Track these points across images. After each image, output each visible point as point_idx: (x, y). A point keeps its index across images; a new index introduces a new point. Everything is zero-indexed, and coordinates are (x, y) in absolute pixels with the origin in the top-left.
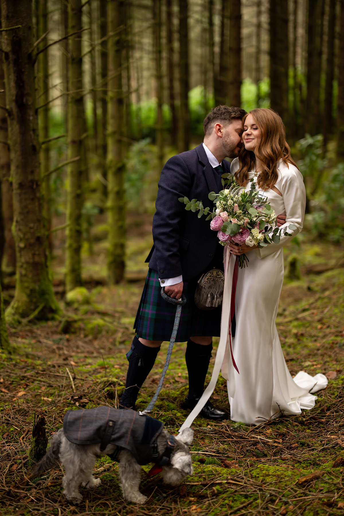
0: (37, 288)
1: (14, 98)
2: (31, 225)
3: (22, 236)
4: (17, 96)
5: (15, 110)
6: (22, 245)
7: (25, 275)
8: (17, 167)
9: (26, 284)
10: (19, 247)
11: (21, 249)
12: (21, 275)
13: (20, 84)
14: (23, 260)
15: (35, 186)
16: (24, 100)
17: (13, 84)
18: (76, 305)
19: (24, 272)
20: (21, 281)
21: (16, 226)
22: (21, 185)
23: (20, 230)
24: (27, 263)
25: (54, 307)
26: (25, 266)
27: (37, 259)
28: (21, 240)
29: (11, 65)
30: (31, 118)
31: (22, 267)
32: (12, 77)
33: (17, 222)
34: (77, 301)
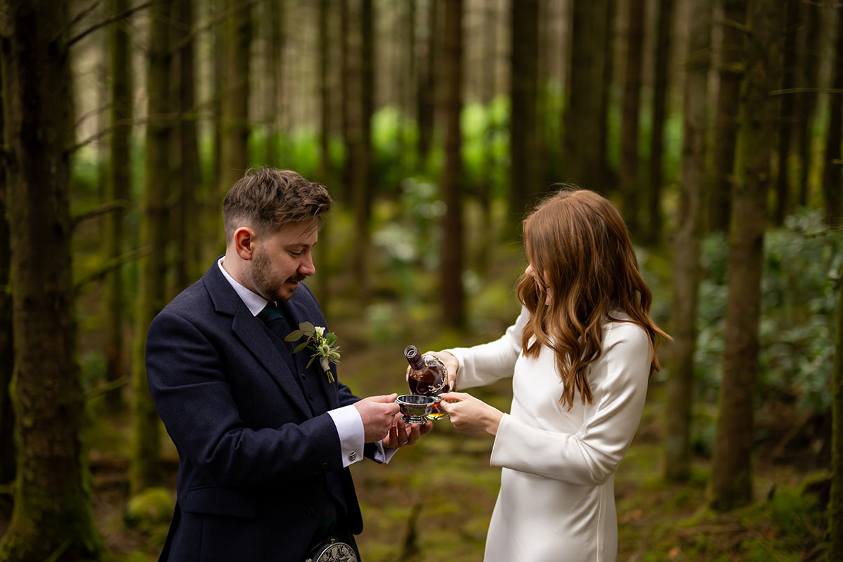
0: (57, 508)
1: (19, 128)
2: (49, 382)
3: (28, 403)
4: (24, 124)
5: (20, 152)
6: (28, 422)
7: (34, 483)
8: (23, 266)
9: (34, 501)
10: (22, 425)
11: (26, 431)
12: (26, 481)
13: (31, 101)
14: (30, 452)
15: (57, 305)
16: (40, 133)
17: (16, 101)
18: (145, 526)
19: (30, 476)
20: (26, 494)
21: (18, 384)
22: (29, 303)
23: (25, 391)
24: (38, 458)
25: (90, 547)
26: (33, 464)
27: (58, 450)
28: (26, 411)
29: (15, 64)
30: (54, 170)
31: (27, 465)
32: (16, 86)
33: (20, 375)
34: (148, 517)
